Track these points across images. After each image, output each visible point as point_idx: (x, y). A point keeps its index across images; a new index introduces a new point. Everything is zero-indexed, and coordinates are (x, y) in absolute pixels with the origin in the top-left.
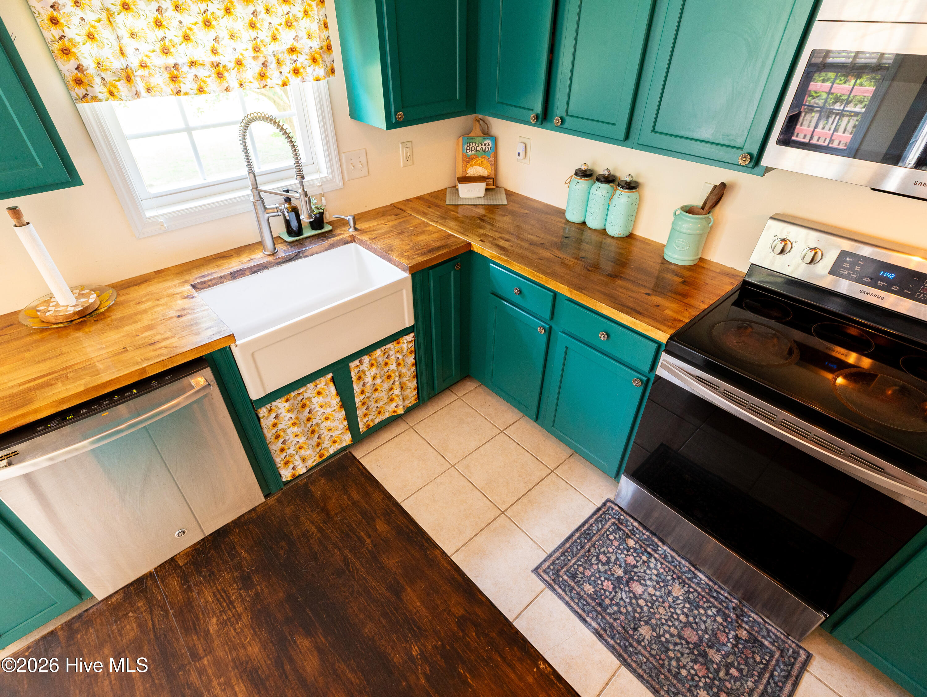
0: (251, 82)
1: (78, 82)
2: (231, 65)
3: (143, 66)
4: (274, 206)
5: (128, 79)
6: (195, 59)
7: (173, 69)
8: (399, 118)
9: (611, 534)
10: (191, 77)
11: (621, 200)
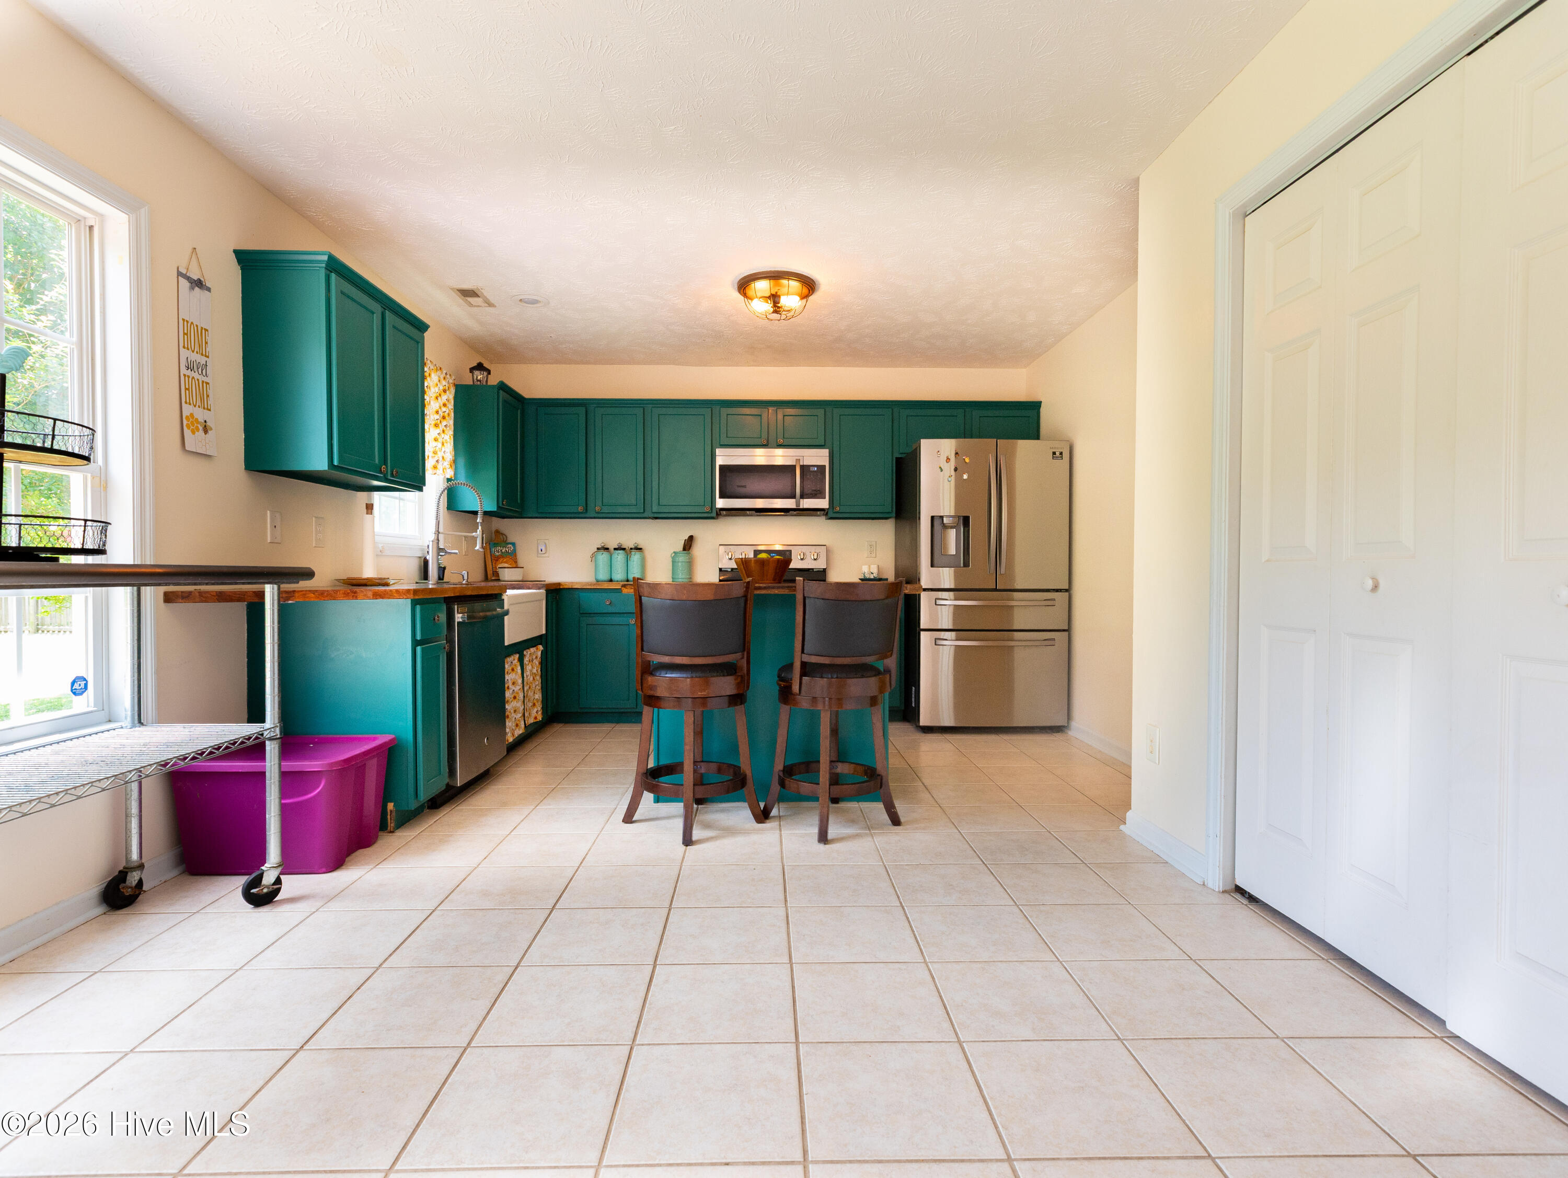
11: (636, 557)
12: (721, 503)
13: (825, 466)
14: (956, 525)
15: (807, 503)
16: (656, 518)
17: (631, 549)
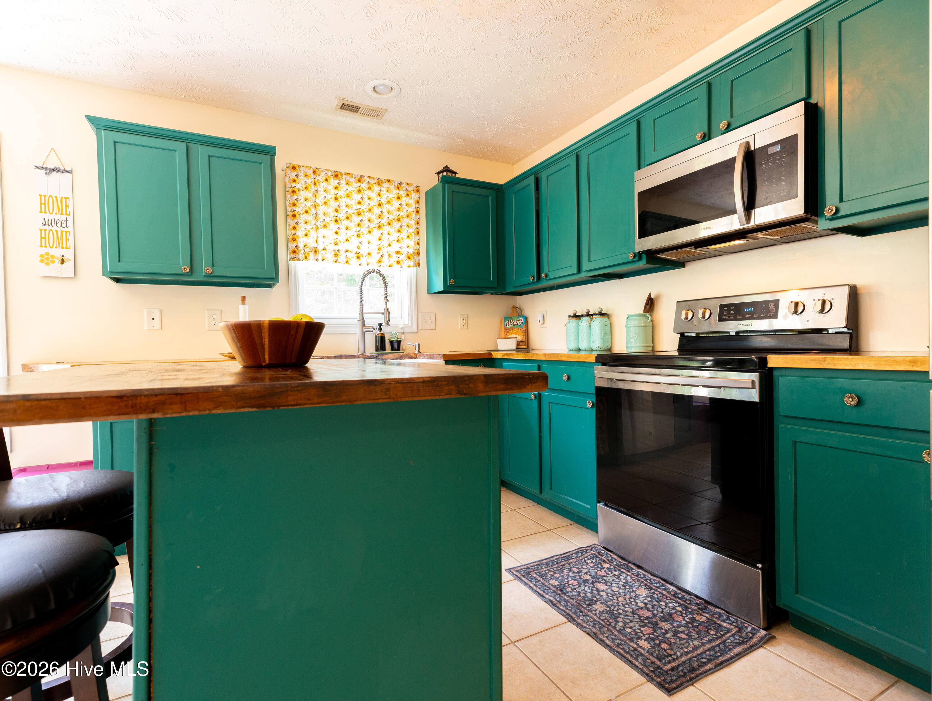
0: (373, 264)
1: (294, 252)
2: (364, 255)
3: (324, 250)
4: (370, 325)
5: (315, 252)
6: (348, 249)
7: (337, 252)
8: (451, 282)
9: (589, 559)
10: (344, 255)
11: (597, 323)
12: (639, 245)
13: (797, 136)
15: (762, 215)
17: (596, 315)
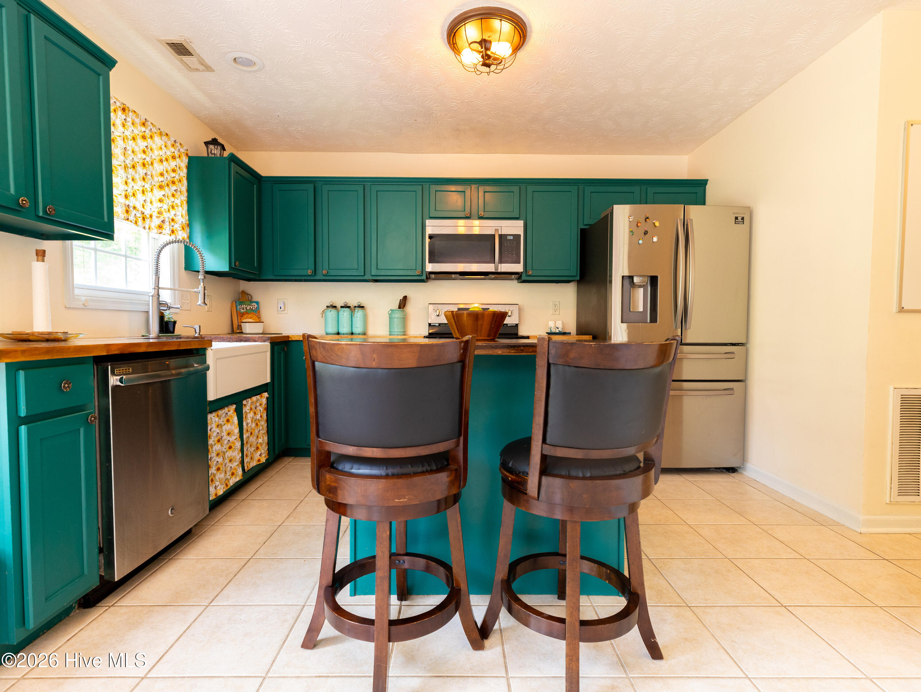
6: (136, 206)
8: (236, 265)
10: (133, 214)
11: (359, 314)
12: (430, 267)
13: (520, 235)
14: (645, 284)
15: (505, 267)
16: (376, 281)
17: (355, 307)
